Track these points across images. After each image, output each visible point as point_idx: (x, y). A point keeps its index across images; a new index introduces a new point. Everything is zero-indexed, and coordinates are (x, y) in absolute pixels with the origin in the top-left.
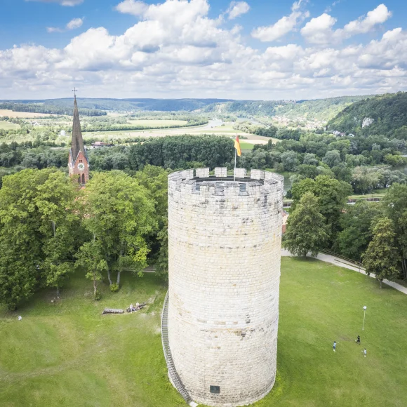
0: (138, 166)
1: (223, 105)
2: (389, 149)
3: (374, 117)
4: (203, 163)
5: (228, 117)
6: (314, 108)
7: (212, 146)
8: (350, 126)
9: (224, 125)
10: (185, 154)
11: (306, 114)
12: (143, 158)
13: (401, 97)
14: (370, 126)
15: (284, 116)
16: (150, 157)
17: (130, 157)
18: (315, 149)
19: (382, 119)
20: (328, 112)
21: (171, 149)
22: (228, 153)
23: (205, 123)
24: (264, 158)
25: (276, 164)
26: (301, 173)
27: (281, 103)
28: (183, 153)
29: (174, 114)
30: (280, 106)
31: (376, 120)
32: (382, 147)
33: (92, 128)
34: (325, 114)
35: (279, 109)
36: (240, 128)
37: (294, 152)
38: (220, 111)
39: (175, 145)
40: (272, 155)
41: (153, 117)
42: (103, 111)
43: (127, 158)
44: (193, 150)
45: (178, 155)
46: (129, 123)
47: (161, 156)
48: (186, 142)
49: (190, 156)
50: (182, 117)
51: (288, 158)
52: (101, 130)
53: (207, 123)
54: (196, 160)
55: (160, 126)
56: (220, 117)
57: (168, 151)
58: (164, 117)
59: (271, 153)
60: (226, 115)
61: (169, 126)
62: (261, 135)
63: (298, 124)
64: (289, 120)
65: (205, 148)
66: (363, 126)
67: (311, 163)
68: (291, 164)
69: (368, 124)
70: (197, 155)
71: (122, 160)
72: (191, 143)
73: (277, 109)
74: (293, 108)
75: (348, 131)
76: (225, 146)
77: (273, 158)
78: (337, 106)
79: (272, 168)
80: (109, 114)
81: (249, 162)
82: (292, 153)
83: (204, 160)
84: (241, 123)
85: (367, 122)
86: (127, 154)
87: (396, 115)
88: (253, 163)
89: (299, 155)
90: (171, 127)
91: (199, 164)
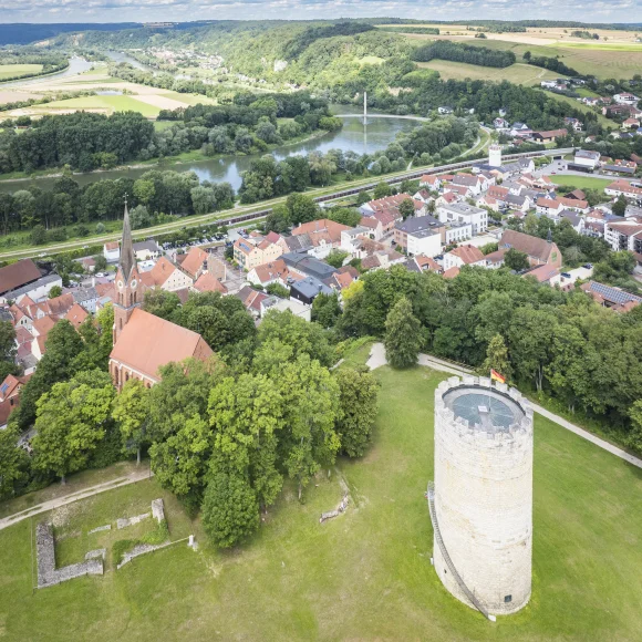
3: (287, 59)
8: (260, 70)
14: (284, 70)
19: (296, 62)
21: (69, 139)
31: (290, 63)
35: (158, 39)
36: (119, 75)
38: (76, 43)
39: (75, 133)
47: (55, 148)
53: (68, 65)
61: (19, 75)
62: (152, 85)
66: (275, 70)
69: (281, 68)
73: (153, 38)
85: (279, 65)
90: (22, 78)
91: (108, 155)
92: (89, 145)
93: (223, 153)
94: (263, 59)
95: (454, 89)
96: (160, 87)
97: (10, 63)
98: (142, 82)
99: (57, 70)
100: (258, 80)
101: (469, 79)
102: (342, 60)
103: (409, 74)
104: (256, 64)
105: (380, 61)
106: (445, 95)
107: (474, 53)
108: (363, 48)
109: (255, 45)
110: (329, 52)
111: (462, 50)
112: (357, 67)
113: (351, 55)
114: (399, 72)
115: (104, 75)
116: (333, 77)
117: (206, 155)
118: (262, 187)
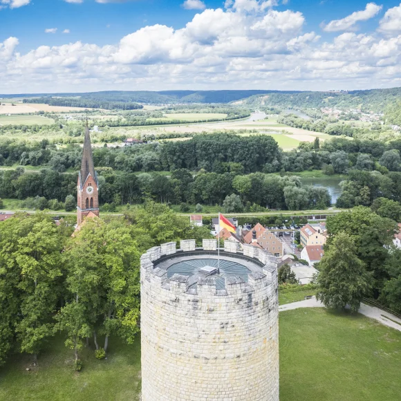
0: (169, 166)
1: (266, 97)
4: (240, 163)
5: (272, 109)
7: (250, 146)
9: (267, 118)
10: (220, 154)
11: (360, 106)
12: (175, 158)
15: (335, 107)
16: (182, 157)
17: (161, 157)
18: (370, 148)
20: (385, 104)
21: (205, 149)
22: (269, 153)
23: (246, 116)
24: (310, 158)
25: (325, 165)
26: (352, 179)
27: (331, 94)
28: (219, 153)
29: (213, 107)
30: (330, 97)
33: (126, 123)
34: (382, 106)
35: (329, 101)
36: (285, 122)
37: (344, 153)
38: (263, 103)
39: (210, 145)
40: (320, 155)
41: (190, 111)
42: (139, 104)
43: (157, 158)
44: (229, 150)
45: (213, 155)
46: (166, 117)
47: (194, 156)
48: (221, 142)
49: (226, 156)
50: (221, 109)
51: (339, 159)
52: (134, 125)
53: (249, 115)
54: (233, 160)
55: (197, 120)
56: (264, 109)
57: (202, 151)
58: (202, 110)
59: (318, 153)
60: (270, 107)
61: (207, 120)
62: (309, 129)
63: (351, 117)
65: (242, 148)
67: (366, 166)
68: (342, 166)
70: (233, 155)
71: (152, 160)
72: (227, 143)
73: (326, 100)
74: (344, 100)
76: (265, 145)
77: (321, 158)
78: (395, 97)
79: (320, 169)
80: (145, 107)
81: (293, 163)
82: (342, 153)
83: (241, 161)
84: (286, 117)
86: (158, 154)
88: (298, 164)
89: (351, 154)
90: (209, 121)
91: (235, 164)
92: (221, 155)
93: (342, 173)
96: (314, 130)
97: (204, 112)
98: (300, 127)
99: (238, 118)
115: (274, 122)
117: (326, 174)
118: (358, 195)
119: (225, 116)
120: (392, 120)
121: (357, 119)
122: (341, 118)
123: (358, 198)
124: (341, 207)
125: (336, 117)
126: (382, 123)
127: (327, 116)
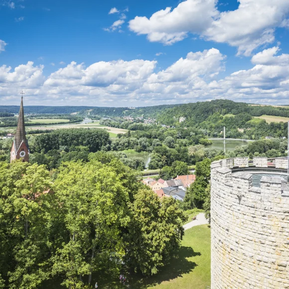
0: (40, 150)
1: (91, 110)
2: (201, 135)
3: (186, 116)
4: (87, 146)
5: (95, 117)
6: (147, 112)
8: (172, 122)
9: (93, 122)
10: (75, 141)
11: (142, 115)
12: (45, 145)
13: (199, 105)
14: (184, 122)
17: (35, 144)
18: (157, 136)
19: (191, 117)
23: (81, 121)
25: (135, 146)
26: (157, 152)
27: (126, 109)
29: (60, 116)
31: (187, 118)
32: (196, 134)
33: (4, 125)
35: (126, 112)
36: (104, 124)
38: (89, 114)
41: (46, 117)
42: (11, 113)
43: (33, 145)
45: (70, 142)
46: (30, 121)
47: (57, 142)
49: (78, 142)
50: (66, 117)
51: (143, 142)
52: (10, 126)
53: (82, 120)
54: (82, 145)
56: (90, 117)
57: (63, 139)
58: (53, 117)
59: (131, 139)
60: (94, 116)
61: (57, 123)
62: (119, 128)
63: (139, 121)
64: (133, 119)
66: (180, 121)
67: (158, 145)
68: (145, 146)
69: (183, 121)
73: (125, 112)
74: (134, 112)
75: (171, 125)
79: (133, 149)
80: (15, 115)
82: (145, 139)
84: (104, 121)
85: (182, 119)
86: (33, 142)
87: (198, 115)
88: (120, 146)
89: (149, 140)
90: (59, 123)
91: (84, 147)
93: (145, 151)
94: (174, 117)
95: (274, 127)
96: (122, 128)
97: (55, 118)
98: (114, 126)
99: (76, 122)
100: (171, 127)
101: (282, 122)
102: (214, 116)
103: (249, 121)
104: (171, 120)
105: (234, 116)
106: (269, 131)
107: (285, 111)
108: (225, 110)
109: (171, 111)
110: (207, 112)
111: (278, 110)
112: (221, 118)
113: (219, 113)
114: (244, 120)
115: (98, 124)
116: (209, 124)
117: (136, 151)
118: (160, 161)
119: (68, 121)
120: (162, 122)
121: (143, 122)
122: (135, 122)
123: (160, 163)
124: (151, 169)
125: (132, 121)
126: (156, 124)
127: (127, 120)
